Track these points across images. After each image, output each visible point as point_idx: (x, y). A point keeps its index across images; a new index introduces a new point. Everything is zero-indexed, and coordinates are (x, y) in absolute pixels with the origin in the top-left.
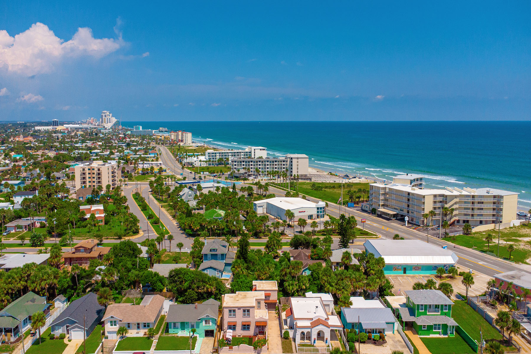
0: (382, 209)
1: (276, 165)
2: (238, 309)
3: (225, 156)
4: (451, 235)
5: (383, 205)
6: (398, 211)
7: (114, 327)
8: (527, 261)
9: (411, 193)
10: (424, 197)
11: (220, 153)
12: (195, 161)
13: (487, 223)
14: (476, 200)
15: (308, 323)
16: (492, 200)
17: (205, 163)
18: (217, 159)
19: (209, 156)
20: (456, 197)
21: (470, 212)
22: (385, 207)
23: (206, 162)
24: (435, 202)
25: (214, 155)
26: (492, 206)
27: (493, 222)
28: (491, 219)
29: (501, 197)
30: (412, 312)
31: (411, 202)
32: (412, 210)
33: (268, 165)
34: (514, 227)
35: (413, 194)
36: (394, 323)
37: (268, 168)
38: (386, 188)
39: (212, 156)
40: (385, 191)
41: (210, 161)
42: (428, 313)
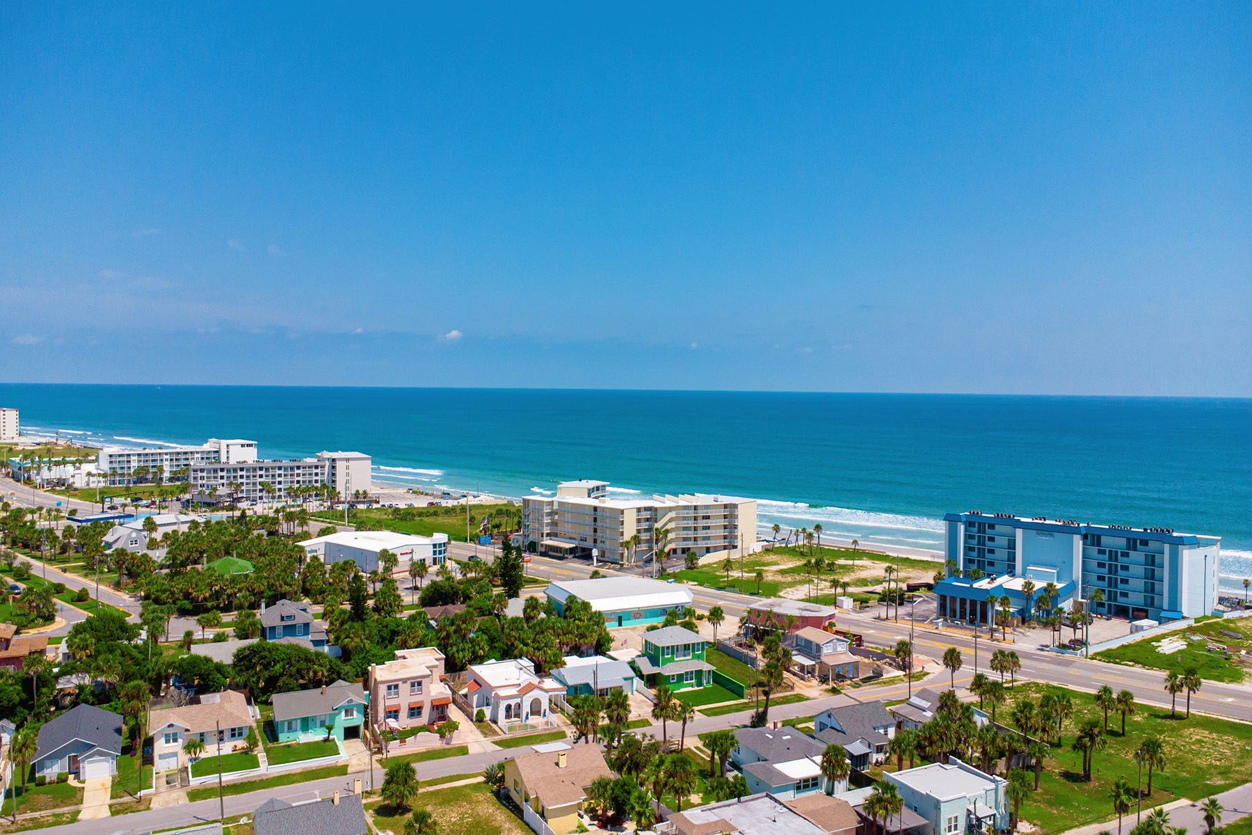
0: (548, 542)
1: (298, 475)
2: (403, 683)
3: (152, 461)
4: (670, 571)
5: (548, 535)
6: (577, 542)
7: (172, 744)
8: (781, 594)
9: (600, 507)
10: (622, 512)
11: (139, 455)
12: (72, 476)
13: (716, 549)
14: (701, 513)
15: (514, 691)
16: (722, 512)
17: (101, 479)
18: (132, 470)
19: (111, 462)
20: (671, 509)
21: (691, 534)
22: (553, 538)
23: (105, 476)
24: (639, 521)
25: (125, 459)
26: (722, 522)
27: (725, 548)
28: (722, 543)
29: (735, 506)
30: (654, 661)
31: (599, 523)
32: (602, 537)
33: (280, 475)
34: (755, 554)
35: (604, 508)
36: (632, 678)
37: (280, 483)
38: (553, 501)
39: (119, 462)
40: (552, 509)
41: (114, 473)
42: (676, 659)
